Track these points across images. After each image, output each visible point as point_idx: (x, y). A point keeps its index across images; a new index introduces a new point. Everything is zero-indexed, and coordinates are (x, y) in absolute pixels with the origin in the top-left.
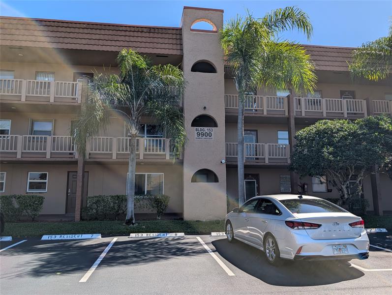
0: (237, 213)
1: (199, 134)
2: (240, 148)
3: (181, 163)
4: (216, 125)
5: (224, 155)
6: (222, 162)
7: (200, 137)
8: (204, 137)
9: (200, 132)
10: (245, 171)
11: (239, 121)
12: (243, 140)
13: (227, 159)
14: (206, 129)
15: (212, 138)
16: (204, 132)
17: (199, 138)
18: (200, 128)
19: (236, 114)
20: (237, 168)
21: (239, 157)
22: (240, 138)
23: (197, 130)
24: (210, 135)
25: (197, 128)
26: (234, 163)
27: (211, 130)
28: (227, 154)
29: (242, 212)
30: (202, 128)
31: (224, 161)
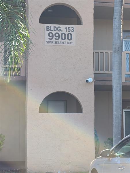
0: (107, 159)
1: (51, 36)
2: (115, 59)
3: (23, 82)
4: (78, 22)
5: (91, 70)
6: (87, 81)
7: (54, 40)
8: (60, 40)
9: (54, 33)
10: (123, 95)
11: (116, 15)
12: (122, 46)
13: (96, 77)
14: (63, 27)
15: (72, 43)
16: (60, 33)
17: (53, 42)
18: (52, 26)
19: (111, 5)
20: (112, 90)
21: (115, 73)
22: (116, 42)
23: (48, 29)
24: (69, 37)
25: (49, 25)
26: (108, 83)
27: (71, 29)
28: (96, 68)
29: (114, 156)
30: (57, 26)
31: (91, 80)
